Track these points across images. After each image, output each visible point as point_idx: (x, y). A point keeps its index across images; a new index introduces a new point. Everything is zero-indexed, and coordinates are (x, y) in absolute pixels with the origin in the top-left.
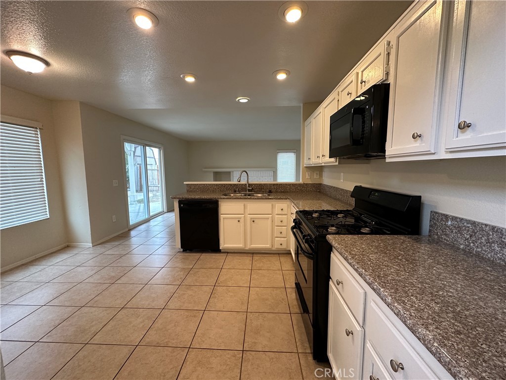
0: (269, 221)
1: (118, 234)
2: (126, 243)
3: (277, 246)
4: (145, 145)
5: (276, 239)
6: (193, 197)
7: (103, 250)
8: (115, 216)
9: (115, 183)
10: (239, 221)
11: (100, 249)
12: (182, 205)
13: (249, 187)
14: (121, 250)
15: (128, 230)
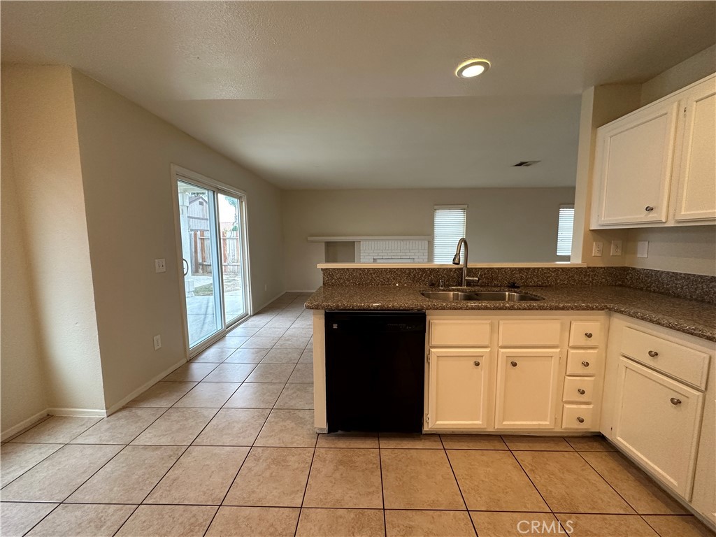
0: (553, 364)
1: (163, 375)
2: (187, 402)
3: (569, 424)
4: (216, 191)
5: (567, 406)
6: (364, 304)
7: (134, 428)
8: (158, 337)
9: (160, 265)
10: (477, 364)
11: (125, 426)
12: (335, 326)
13: (468, 275)
14: (176, 427)
15: (185, 361)
